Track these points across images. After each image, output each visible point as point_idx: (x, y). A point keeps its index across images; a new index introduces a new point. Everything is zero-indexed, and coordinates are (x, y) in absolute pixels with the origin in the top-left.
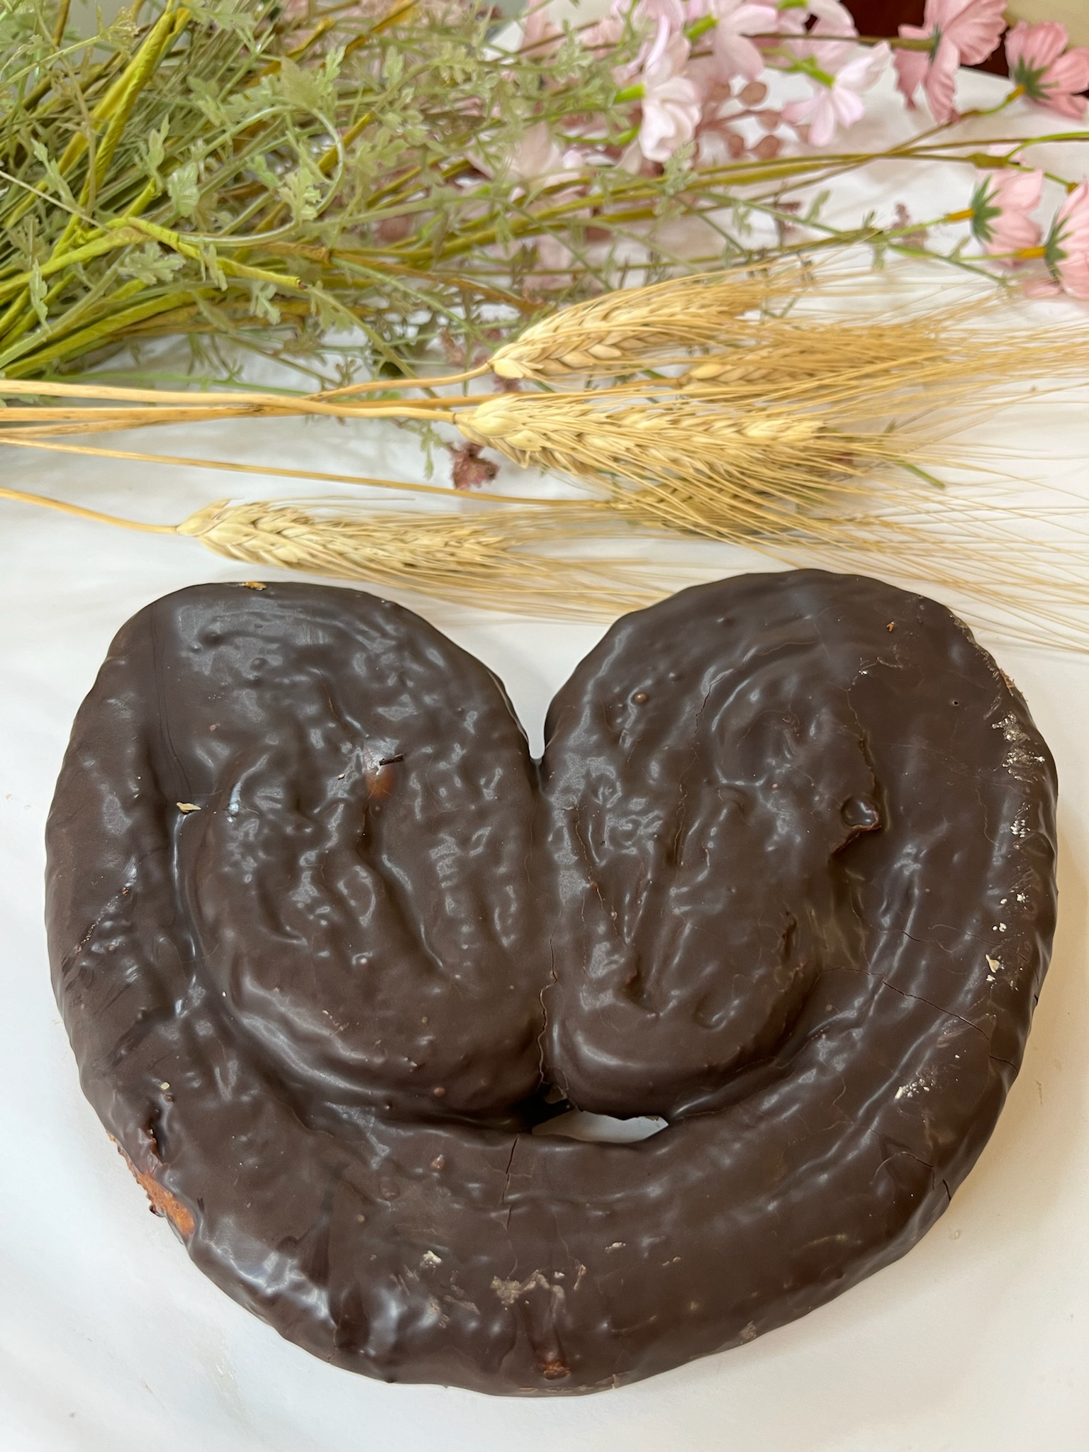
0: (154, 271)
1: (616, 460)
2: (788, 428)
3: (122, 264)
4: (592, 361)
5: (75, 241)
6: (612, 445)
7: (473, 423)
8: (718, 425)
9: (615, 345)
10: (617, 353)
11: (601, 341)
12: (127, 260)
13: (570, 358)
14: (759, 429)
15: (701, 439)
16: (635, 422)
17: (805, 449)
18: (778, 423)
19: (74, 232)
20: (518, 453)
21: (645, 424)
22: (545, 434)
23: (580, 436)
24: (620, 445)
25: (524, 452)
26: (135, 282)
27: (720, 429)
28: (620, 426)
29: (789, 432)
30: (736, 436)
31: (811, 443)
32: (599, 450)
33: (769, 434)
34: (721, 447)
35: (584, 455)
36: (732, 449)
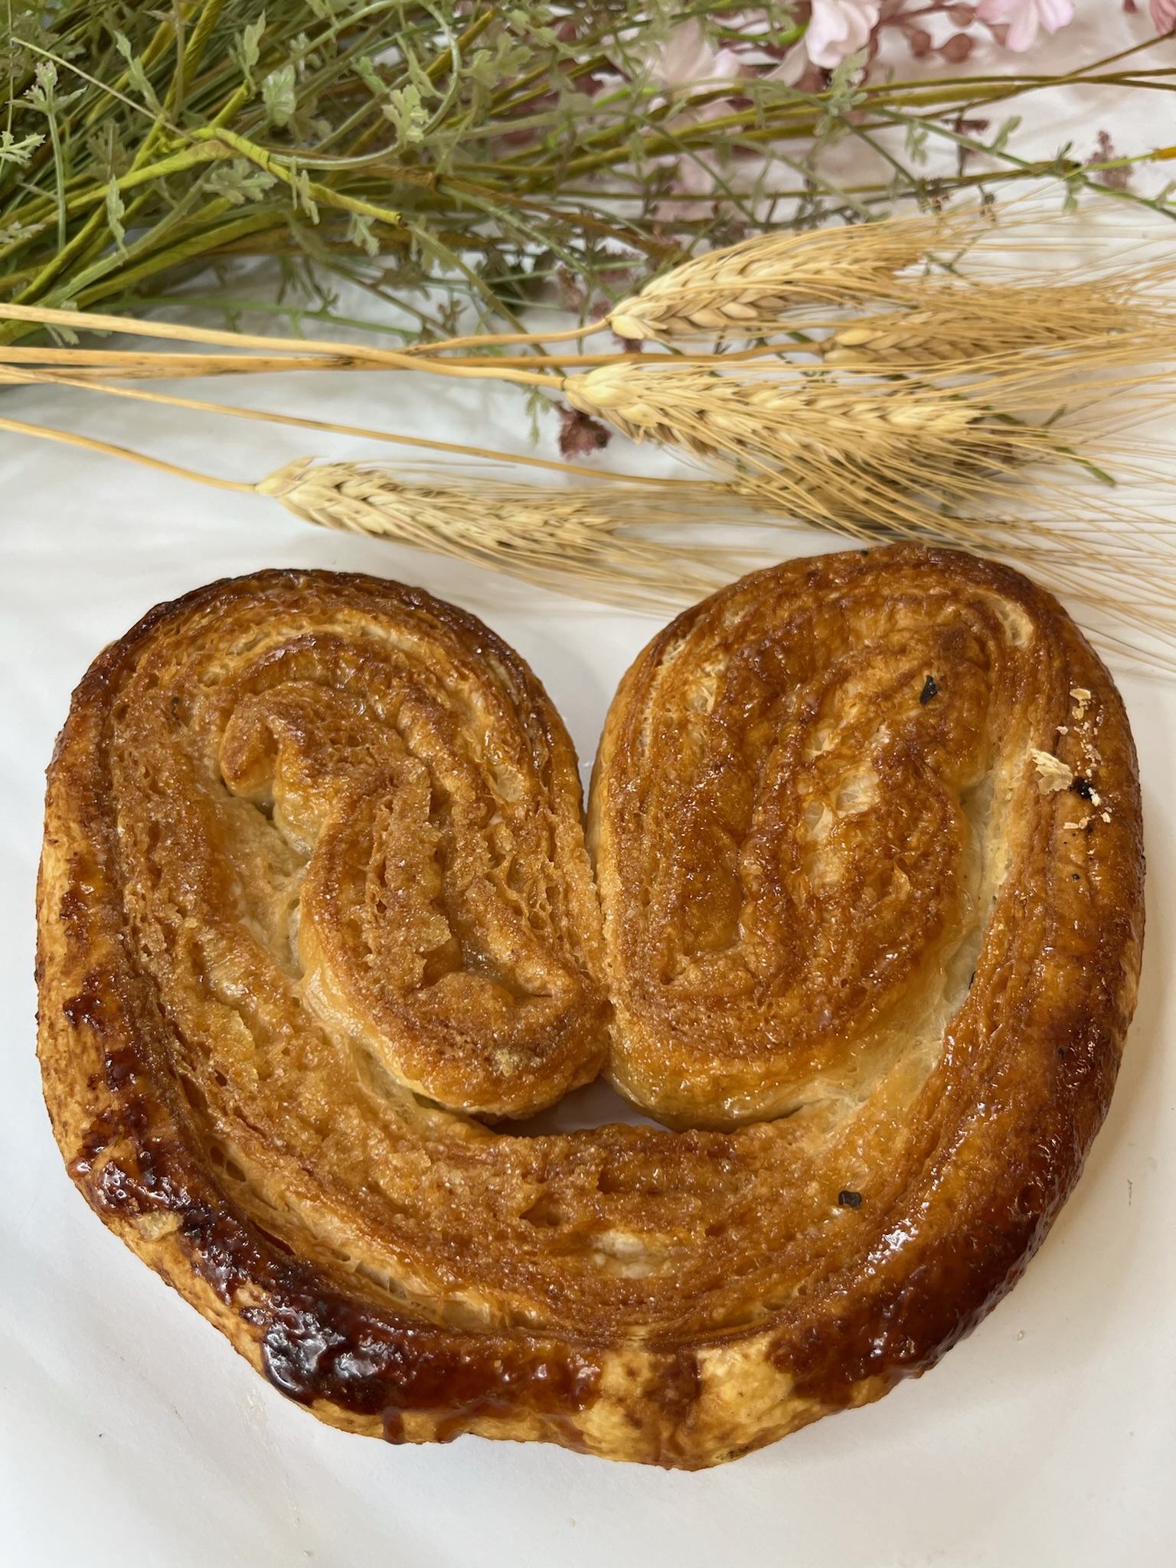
0: (243, 190)
1: (740, 442)
2: (938, 417)
3: (208, 181)
4: (722, 322)
5: (158, 149)
6: (736, 426)
7: (584, 391)
8: (859, 407)
9: (752, 304)
10: (752, 313)
11: (735, 299)
12: (214, 176)
13: (699, 317)
14: (907, 415)
15: (839, 423)
16: (766, 401)
17: (955, 442)
18: (927, 409)
19: (157, 139)
20: (633, 428)
21: (777, 403)
22: (662, 410)
23: (701, 413)
24: (746, 426)
25: (638, 427)
26: (222, 200)
27: (862, 412)
28: (747, 404)
29: (938, 422)
30: (879, 423)
31: (963, 436)
32: (721, 431)
33: (916, 422)
34: (860, 434)
35: (704, 434)
36: (873, 437)
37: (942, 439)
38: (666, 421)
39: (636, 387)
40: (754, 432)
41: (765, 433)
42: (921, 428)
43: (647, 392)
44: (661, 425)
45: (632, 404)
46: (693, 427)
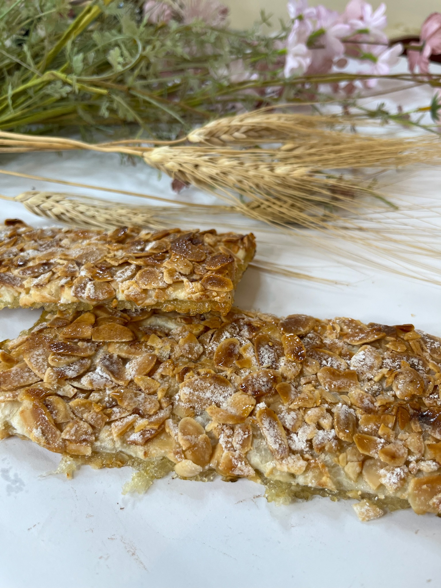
1: (210, 178)
4: (233, 140)
6: (210, 171)
7: (150, 157)
9: (244, 133)
10: (245, 136)
11: (238, 130)
13: (223, 137)
14: (281, 170)
15: (253, 173)
16: (223, 162)
18: (290, 167)
21: (227, 163)
22: (180, 165)
23: (196, 166)
27: (262, 168)
28: (216, 164)
29: (295, 172)
30: (270, 172)
33: (285, 172)
34: (262, 177)
36: (267, 179)
37: (296, 179)
38: (181, 169)
39: (170, 155)
40: (217, 174)
41: (222, 175)
42: (288, 175)
43: (174, 157)
44: (180, 171)
45: (168, 162)
46: (193, 172)
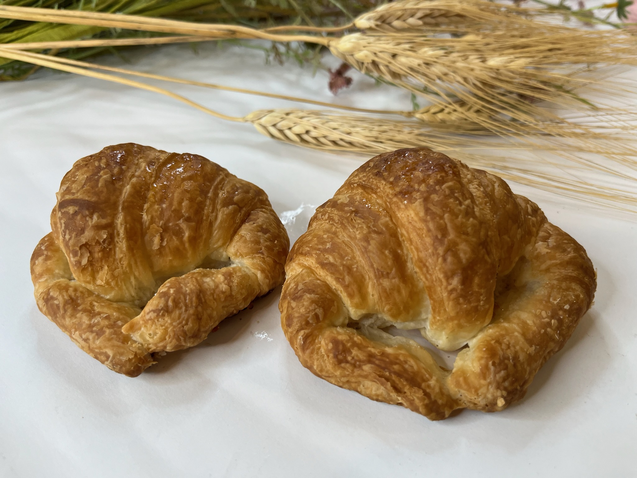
1: (412, 69)
2: (512, 61)
4: (406, 26)
6: (410, 62)
7: (338, 46)
9: (420, 19)
10: (420, 23)
11: (413, 16)
13: (395, 23)
14: (495, 61)
15: (462, 64)
18: (506, 58)
20: (360, 64)
21: (431, 52)
22: (375, 54)
23: (394, 56)
24: (414, 62)
25: (363, 63)
27: (472, 59)
29: (512, 64)
32: (403, 64)
33: (500, 64)
35: (396, 66)
36: (478, 71)
37: (512, 72)
38: (376, 59)
39: (363, 42)
40: (419, 65)
42: (503, 67)
43: (368, 45)
44: (373, 61)
45: (360, 50)
46: (390, 63)
